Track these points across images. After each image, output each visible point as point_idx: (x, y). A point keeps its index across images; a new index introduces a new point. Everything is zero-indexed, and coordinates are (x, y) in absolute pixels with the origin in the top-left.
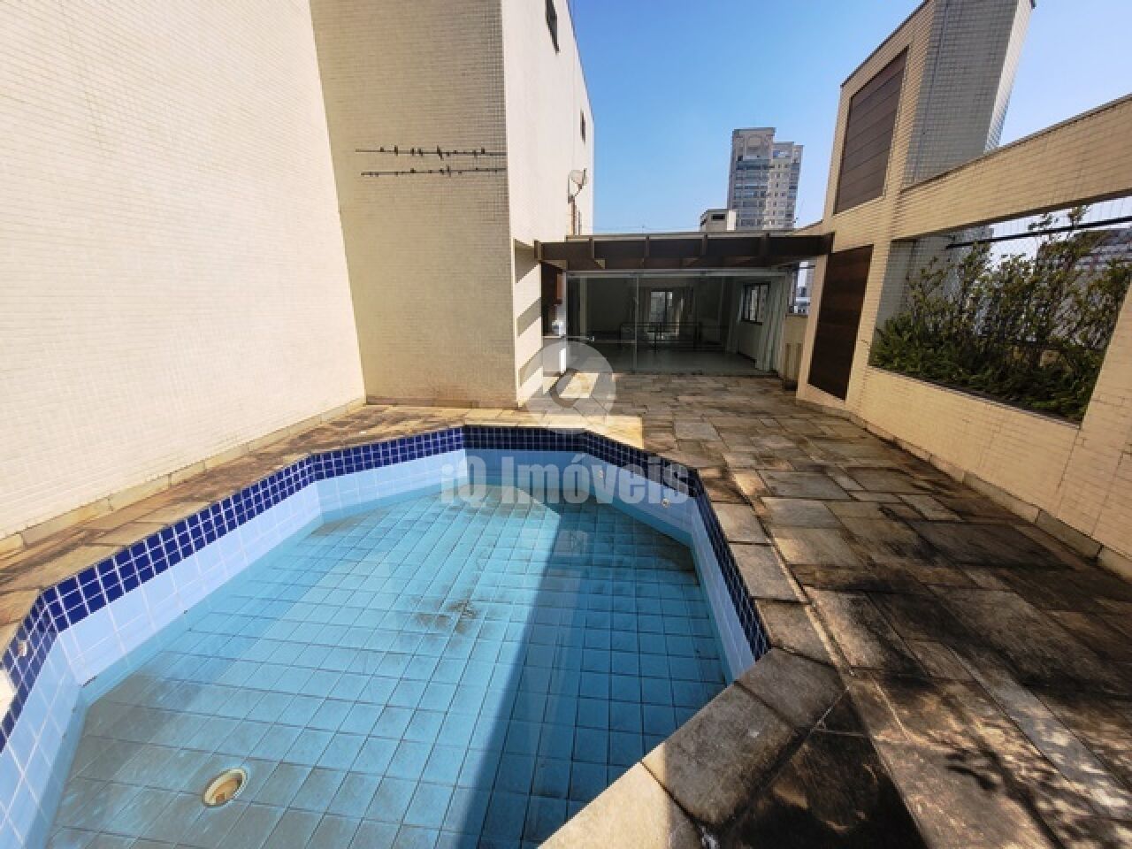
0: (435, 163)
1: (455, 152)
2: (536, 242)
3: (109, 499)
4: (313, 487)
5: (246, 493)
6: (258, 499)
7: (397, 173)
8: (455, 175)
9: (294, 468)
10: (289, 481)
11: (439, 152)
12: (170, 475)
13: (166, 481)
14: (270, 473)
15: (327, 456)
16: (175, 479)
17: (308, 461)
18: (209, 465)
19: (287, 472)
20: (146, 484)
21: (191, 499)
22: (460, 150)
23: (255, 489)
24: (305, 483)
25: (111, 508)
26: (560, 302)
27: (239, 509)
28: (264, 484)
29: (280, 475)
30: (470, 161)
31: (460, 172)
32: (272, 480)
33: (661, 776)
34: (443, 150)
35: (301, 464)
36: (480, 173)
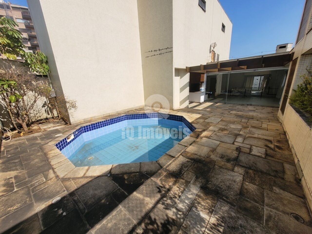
0: (158, 52)
1: (162, 49)
2: (186, 67)
3: (95, 117)
4: (126, 121)
5: (112, 119)
6: (114, 121)
7: (151, 56)
8: (162, 54)
9: (122, 117)
10: (121, 119)
11: (159, 50)
12: (104, 115)
13: (103, 116)
14: (117, 117)
15: (129, 115)
16: (105, 116)
17: (125, 116)
18: (110, 114)
19: (121, 117)
20: (100, 116)
21: (105, 119)
22: (163, 48)
23: (114, 119)
24: (124, 120)
25: (95, 118)
26: (203, 82)
27: (111, 122)
28: (116, 118)
29: (119, 117)
30: (165, 51)
31: (163, 54)
32: (118, 118)
33: (113, 167)
34: (160, 49)
35: (124, 116)
36: (167, 53)
